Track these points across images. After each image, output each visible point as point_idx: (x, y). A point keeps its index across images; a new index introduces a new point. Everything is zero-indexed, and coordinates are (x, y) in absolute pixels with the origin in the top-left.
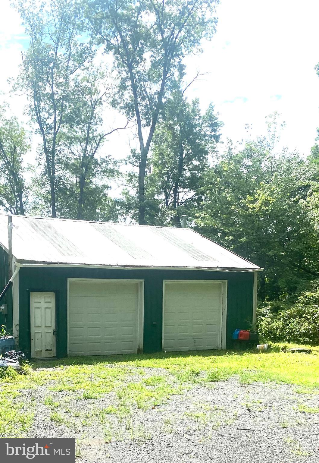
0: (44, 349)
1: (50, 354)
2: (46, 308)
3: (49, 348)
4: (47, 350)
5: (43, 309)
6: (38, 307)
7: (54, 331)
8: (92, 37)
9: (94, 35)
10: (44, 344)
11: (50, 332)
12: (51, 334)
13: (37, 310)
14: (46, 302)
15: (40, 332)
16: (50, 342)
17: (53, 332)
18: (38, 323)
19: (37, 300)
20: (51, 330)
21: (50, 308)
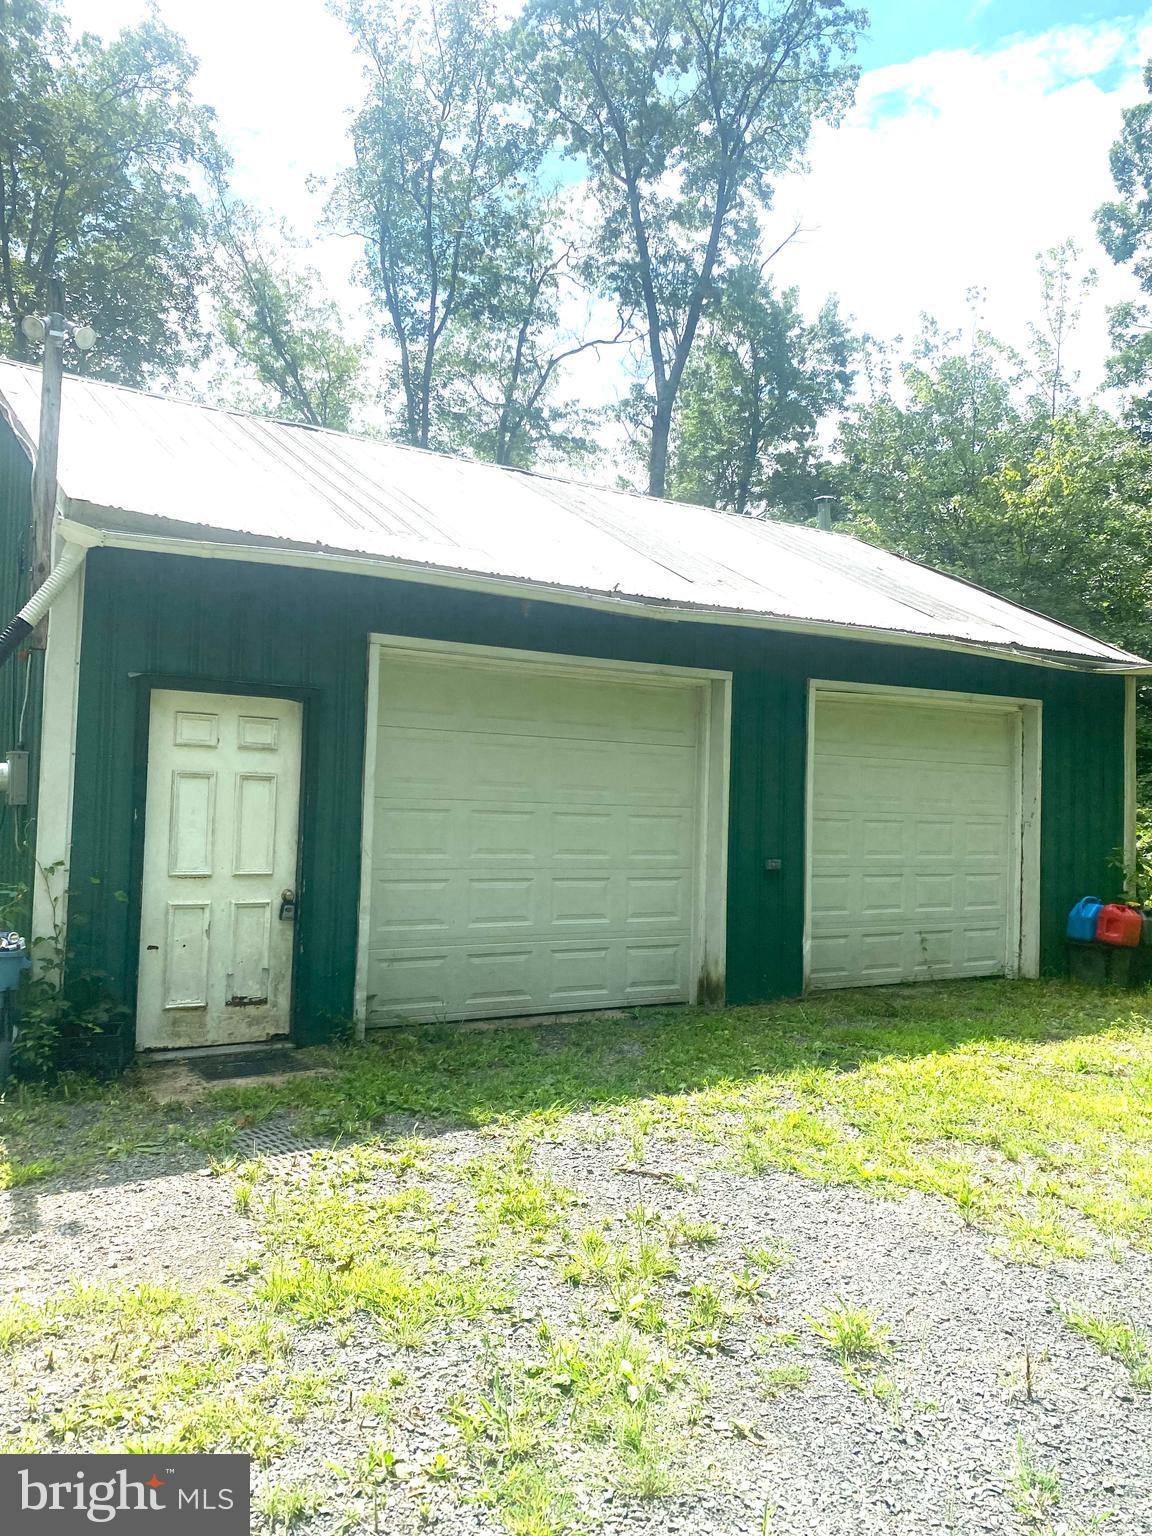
0: (220, 996)
1: (253, 1022)
2: (246, 778)
3: (252, 990)
4: (238, 1002)
5: (227, 783)
6: (195, 769)
7: (286, 901)
8: (535, 117)
9: (540, 114)
10: (220, 971)
11: (263, 906)
12: (269, 917)
13: (187, 788)
14: (243, 748)
15: (202, 908)
16: (260, 959)
17: (278, 902)
18: (192, 854)
19: (192, 730)
20: (270, 896)
21: (268, 779)
